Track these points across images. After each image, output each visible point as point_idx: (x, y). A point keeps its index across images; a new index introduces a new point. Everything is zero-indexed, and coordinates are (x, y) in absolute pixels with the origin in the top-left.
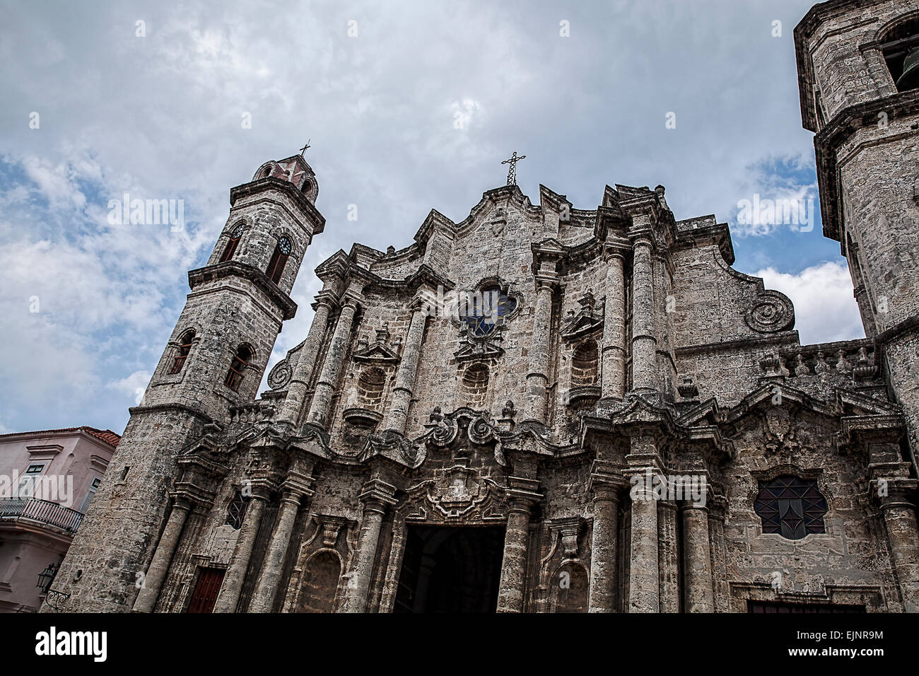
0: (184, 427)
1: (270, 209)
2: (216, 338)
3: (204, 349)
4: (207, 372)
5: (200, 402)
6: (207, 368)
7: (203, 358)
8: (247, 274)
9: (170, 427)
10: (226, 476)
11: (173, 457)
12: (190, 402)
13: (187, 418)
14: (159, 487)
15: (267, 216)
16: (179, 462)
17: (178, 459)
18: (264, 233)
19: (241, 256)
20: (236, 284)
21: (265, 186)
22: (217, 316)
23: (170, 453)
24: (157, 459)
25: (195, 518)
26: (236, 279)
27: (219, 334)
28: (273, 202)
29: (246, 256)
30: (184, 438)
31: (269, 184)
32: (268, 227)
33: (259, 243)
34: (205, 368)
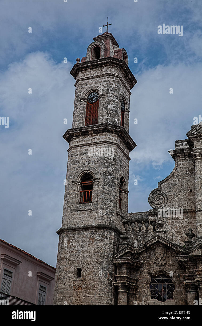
0: (110, 239)
1: (113, 81)
2: (109, 177)
3: (105, 186)
4: (111, 201)
5: (113, 221)
6: (111, 198)
7: (107, 192)
8: (115, 131)
9: (103, 241)
10: (141, 267)
11: (110, 259)
12: (107, 222)
13: (110, 233)
14: (108, 280)
15: (113, 86)
16: (115, 262)
17: (113, 261)
18: (115, 99)
19: (106, 117)
20: (110, 138)
21: (104, 63)
22: (106, 162)
23: (108, 258)
24: (102, 262)
25: (131, 296)
26: (109, 135)
27: (110, 175)
28: (114, 75)
29: (109, 117)
30: (112, 246)
31: (108, 62)
32: (116, 95)
33: (114, 107)
34: (109, 199)
